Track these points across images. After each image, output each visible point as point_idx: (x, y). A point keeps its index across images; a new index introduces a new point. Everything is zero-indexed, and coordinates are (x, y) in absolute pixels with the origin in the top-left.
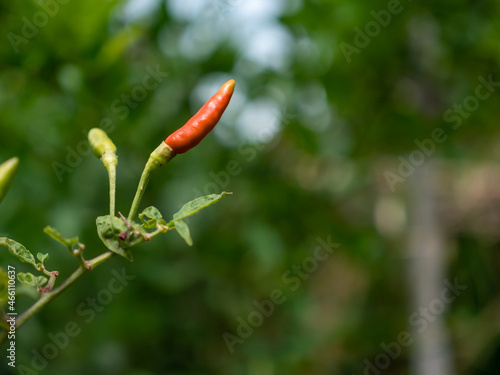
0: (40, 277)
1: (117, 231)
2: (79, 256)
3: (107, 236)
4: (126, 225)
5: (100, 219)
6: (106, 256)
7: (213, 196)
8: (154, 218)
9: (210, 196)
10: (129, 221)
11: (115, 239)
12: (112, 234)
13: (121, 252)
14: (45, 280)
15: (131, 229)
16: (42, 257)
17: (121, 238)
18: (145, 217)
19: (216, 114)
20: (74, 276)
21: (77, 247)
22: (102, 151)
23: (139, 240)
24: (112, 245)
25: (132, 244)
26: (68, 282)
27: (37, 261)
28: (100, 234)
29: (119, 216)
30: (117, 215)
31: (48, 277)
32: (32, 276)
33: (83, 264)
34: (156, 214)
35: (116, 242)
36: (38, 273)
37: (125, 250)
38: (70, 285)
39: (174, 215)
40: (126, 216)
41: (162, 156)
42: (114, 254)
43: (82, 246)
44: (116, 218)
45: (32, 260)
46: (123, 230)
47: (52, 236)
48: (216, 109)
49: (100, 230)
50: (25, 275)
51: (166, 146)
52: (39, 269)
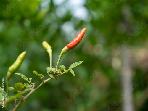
0: (30, 85)
1: (53, 72)
2: (42, 79)
3: (50, 73)
4: (55, 70)
5: (48, 68)
6: (49, 79)
7: (80, 62)
8: (63, 68)
9: (79, 62)
10: (56, 69)
11: (52, 74)
12: (51, 73)
13: (54, 78)
14: (32, 86)
15: (57, 71)
16: (31, 79)
17: (54, 74)
18: (61, 68)
19: (81, 38)
20: (41, 85)
21: (42, 77)
22: (47, 48)
23: (59, 75)
24: (51, 76)
25: (57, 75)
26: (39, 86)
27: (29, 80)
28: (48, 73)
29: (53, 68)
30: (52, 67)
31: (33, 85)
32: (28, 84)
33: (43, 81)
34: (64, 67)
35: (53, 75)
36: (30, 84)
37: (55, 77)
38: (39, 87)
39: (69, 67)
40: (55, 68)
41: (65, 50)
42: (52, 78)
43: (43, 76)
44: (52, 68)
45: (27, 80)
46: (55, 72)
47: (35, 73)
48: (81, 37)
49: (48, 72)
50: (26, 84)
51: (67, 47)
52: (30, 82)
